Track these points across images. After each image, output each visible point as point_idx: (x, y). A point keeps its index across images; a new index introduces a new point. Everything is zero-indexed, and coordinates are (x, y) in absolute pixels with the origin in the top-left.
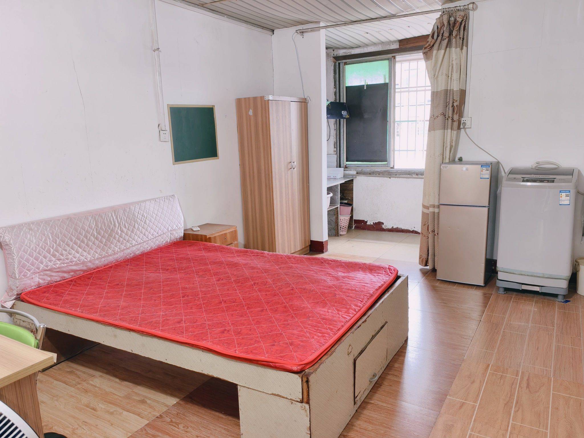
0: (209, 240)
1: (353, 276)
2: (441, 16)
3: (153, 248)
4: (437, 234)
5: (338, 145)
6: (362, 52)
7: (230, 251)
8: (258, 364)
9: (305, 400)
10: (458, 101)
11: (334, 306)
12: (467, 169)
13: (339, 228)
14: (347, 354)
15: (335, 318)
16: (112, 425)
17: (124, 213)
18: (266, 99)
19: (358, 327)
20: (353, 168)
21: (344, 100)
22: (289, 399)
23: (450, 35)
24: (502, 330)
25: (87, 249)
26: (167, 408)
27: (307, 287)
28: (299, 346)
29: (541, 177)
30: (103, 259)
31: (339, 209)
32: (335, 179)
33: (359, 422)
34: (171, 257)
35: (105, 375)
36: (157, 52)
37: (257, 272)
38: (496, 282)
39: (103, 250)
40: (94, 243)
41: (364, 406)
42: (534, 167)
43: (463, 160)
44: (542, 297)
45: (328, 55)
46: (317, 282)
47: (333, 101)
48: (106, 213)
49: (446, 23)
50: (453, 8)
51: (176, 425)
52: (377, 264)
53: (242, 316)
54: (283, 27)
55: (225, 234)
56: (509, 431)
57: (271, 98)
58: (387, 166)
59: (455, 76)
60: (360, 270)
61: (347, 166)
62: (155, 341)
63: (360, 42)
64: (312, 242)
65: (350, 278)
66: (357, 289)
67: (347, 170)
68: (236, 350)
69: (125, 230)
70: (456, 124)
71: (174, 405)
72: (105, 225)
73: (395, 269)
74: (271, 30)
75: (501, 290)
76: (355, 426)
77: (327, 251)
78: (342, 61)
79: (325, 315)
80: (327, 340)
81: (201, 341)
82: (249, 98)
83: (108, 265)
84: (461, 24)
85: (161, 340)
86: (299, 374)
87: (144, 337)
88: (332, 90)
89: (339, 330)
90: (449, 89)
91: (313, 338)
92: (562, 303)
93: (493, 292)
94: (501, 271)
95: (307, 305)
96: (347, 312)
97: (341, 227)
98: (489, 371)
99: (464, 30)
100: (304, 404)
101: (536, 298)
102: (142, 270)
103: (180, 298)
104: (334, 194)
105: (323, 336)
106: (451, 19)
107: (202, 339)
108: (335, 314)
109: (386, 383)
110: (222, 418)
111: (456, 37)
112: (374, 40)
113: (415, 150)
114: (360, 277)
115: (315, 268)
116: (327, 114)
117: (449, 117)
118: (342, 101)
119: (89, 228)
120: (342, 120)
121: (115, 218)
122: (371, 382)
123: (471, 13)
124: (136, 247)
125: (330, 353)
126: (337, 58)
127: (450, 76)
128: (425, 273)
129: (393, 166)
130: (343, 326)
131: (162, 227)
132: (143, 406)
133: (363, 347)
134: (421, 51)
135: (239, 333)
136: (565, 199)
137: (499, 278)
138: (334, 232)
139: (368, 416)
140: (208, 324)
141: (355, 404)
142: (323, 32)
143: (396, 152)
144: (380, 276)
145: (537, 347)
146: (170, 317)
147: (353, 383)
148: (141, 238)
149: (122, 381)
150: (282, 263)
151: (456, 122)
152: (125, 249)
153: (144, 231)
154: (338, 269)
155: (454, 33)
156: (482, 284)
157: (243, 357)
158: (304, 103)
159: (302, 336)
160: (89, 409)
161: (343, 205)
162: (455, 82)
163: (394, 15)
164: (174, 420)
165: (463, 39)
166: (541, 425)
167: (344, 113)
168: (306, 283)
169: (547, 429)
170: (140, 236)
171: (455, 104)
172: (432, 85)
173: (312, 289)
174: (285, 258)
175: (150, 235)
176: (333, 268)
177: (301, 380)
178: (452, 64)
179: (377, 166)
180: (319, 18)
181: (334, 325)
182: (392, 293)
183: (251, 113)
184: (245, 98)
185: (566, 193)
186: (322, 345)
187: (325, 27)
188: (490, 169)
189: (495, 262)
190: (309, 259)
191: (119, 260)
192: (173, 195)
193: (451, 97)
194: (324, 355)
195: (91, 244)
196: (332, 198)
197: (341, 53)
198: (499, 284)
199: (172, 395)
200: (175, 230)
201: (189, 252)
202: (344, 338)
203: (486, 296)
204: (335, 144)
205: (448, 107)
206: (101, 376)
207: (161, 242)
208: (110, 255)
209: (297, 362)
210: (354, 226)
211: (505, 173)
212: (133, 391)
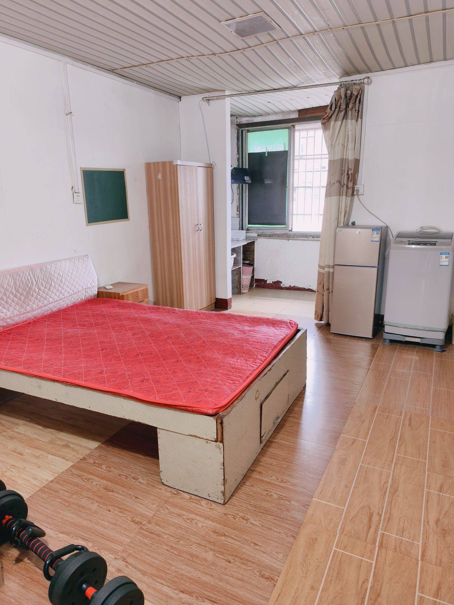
0: (122, 297)
1: (258, 329)
2: (339, 89)
3: (69, 305)
4: (331, 292)
5: (240, 209)
6: (264, 120)
7: (143, 308)
8: (176, 408)
9: (219, 439)
10: (353, 170)
11: (242, 356)
12: (359, 233)
13: (242, 287)
14: (255, 399)
15: (244, 368)
16: (39, 467)
17: (41, 272)
18: (175, 163)
19: (264, 375)
20: (254, 230)
21: (246, 166)
22: (205, 439)
23: (346, 107)
24: (388, 376)
25: (7, 306)
26: (90, 451)
27: (217, 340)
28: (213, 392)
29: (425, 240)
30: (22, 316)
31: (241, 269)
32: (238, 240)
33: (264, 459)
34: (87, 313)
35: (28, 423)
36: (69, 116)
37: (170, 327)
38: (383, 334)
39: (22, 306)
40: (13, 301)
41: (269, 444)
42: (418, 231)
43: (356, 224)
44: (422, 347)
45: (232, 122)
46: (225, 335)
47: (236, 167)
48: (24, 272)
49: (343, 96)
50: (349, 82)
51: (99, 466)
52: (279, 318)
53: (158, 367)
54: (190, 94)
55: (137, 292)
56: (394, 462)
57: (179, 162)
58: (286, 228)
59: (350, 146)
60: (264, 324)
61: (249, 228)
62: (79, 390)
63: (262, 111)
64: (217, 299)
65: (255, 331)
66: (262, 341)
67: (249, 233)
68: (155, 397)
69: (42, 288)
70: (350, 191)
71: (96, 449)
72: (23, 283)
73: (295, 324)
74: (178, 96)
75: (387, 341)
76: (261, 462)
77: (230, 308)
78: (245, 129)
79: (235, 365)
80: (238, 386)
81: (122, 389)
82: (158, 163)
83: (26, 321)
84: (357, 97)
85: (84, 390)
86: (214, 417)
87: (68, 387)
88: (236, 156)
89: (248, 377)
90: (344, 158)
91: (225, 385)
92: (439, 352)
93: (380, 344)
94: (387, 325)
95: (218, 356)
96: (254, 362)
97: (243, 286)
98: (377, 412)
99: (359, 102)
100: (218, 443)
101: (418, 348)
102: (59, 325)
103: (99, 351)
104: (238, 255)
105: (234, 383)
106: (347, 92)
107: (123, 387)
108: (244, 363)
109: (287, 424)
110: (141, 458)
111: (352, 109)
112: (276, 110)
113: (311, 215)
114: (264, 330)
115: (223, 323)
116: (232, 179)
117: (344, 184)
118: (244, 167)
119: (7, 286)
120: (244, 185)
121: (32, 276)
122: (274, 423)
123: (366, 87)
124: (53, 304)
125: (240, 398)
126: (240, 126)
127: (346, 146)
128: (320, 327)
129: (291, 229)
130: (251, 374)
131: (77, 286)
132: (67, 450)
133: (268, 392)
134: (320, 121)
135: (158, 382)
136: (445, 260)
137: (386, 331)
138: (236, 290)
139: (273, 453)
140: (128, 375)
141: (261, 443)
142: (228, 100)
143: (294, 216)
144: (282, 329)
145: (418, 391)
146: (91, 368)
147: (259, 424)
148: (58, 295)
149: (45, 428)
150: (193, 318)
151: (351, 189)
152: (42, 307)
153: (60, 289)
154: (244, 324)
155: (350, 106)
156: (370, 336)
157: (162, 403)
158: (210, 168)
159: (215, 383)
160: (15, 454)
161: (245, 265)
162: (350, 151)
163: (296, 86)
164: (97, 461)
165: (359, 111)
166: (421, 456)
167: (247, 178)
168: (216, 336)
169: (425, 459)
170: (56, 293)
171: (350, 173)
172: (329, 153)
173: (222, 341)
174: (195, 314)
175: (66, 293)
176: (239, 322)
177: (216, 422)
178: (348, 135)
179: (277, 229)
180: (224, 86)
181: (242, 373)
182: (293, 345)
183: (160, 177)
184: (154, 163)
185: (446, 255)
186: (233, 391)
187: (230, 96)
188: (380, 232)
189: (383, 317)
190: (217, 315)
191: (37, 317)
192: (86, 255)
193: (346, 166)
194: (235, 400)
195: (10, 301)
196: (235, 259)
197: (244, 120)
198: (386, 336)
199: (94, 439)
200: (89, 288)
201: (104, 309)
202: (252, 385)
203: (374, 347)
204: (238, 208)
205: (343, 175)
206: (24, 424)
207: (76, 300)
208: (29, 312)
209: (212, 405)
210: (255, 285)
211: (393, 237)
212: (56, 437)
